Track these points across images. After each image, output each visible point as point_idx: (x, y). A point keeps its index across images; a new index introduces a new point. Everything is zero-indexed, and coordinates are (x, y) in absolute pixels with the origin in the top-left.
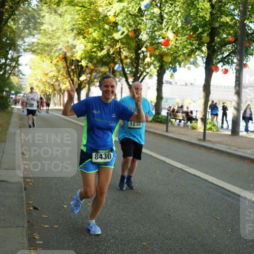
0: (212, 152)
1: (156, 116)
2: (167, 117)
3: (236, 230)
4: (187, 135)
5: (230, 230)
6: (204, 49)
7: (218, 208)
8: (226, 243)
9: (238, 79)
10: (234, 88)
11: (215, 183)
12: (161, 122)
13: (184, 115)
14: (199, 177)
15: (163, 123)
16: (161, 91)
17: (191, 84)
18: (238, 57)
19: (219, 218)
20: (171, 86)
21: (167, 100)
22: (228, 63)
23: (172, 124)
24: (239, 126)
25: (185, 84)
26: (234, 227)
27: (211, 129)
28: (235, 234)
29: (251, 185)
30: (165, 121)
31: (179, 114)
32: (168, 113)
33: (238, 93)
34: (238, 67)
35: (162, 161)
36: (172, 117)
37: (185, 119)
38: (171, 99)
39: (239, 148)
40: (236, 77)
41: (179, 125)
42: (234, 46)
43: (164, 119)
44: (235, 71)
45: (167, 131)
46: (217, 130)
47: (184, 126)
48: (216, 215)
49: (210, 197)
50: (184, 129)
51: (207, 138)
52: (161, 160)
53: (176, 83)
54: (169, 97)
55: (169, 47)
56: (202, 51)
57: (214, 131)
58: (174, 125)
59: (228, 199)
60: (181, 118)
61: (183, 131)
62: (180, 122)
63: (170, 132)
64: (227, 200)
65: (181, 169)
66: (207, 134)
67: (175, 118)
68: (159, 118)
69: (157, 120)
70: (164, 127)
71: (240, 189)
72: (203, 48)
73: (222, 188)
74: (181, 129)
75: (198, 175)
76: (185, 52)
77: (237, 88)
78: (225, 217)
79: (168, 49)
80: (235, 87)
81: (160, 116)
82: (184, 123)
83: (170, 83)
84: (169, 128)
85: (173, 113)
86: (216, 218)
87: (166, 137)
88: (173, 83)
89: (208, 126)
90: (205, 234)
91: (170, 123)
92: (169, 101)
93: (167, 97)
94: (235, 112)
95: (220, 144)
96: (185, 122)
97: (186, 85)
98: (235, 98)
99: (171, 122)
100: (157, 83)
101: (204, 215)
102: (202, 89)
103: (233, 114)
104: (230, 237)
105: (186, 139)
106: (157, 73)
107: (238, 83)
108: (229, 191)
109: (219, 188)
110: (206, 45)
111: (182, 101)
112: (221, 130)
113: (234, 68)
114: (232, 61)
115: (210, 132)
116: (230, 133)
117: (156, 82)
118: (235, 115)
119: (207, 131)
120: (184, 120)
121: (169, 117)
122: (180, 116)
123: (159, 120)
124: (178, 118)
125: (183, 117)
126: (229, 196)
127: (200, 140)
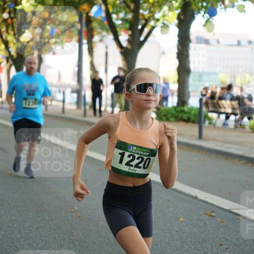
1: (178, 109)
2: (201, 108)
4: (241, 144)
12: (188, 121)
13: (235, 103)
15: (194, 122)
16: (187, 56)
17: (250, 42)
20: (209, 47)
21: (201, 75)
23: (210, 123)
25: (236, 43)
30: (197, 119)
31: (223, 102)
32: (201, 100)
35: (191, 196)
36: (211, 109)
37: (238, 112)
38: (209, 74)
41: (225, 124)
43: (195, 115)
45: (200, 136)
47: (236, 127)
50: (235, 133)
52: (188, 195)
53: (218, 41)
54: (206, 70)
58: (215, 125)
60: (229, 111)
61: (233, 136)
62: (227, 117)
63: (205, 140)
65: (229, 211)
67: (217, 110)
68: (183, 111)
69: (181, 115)
70: (193, 129)
74: (228, 133)
81: (186, 109)
82: (236, 121)
83: (207, 42)
84: (205, 132)
85: (212, 101)
87: (200, 149)
88: (212, 42)
91: (207, 122)
92: (205, 78)
93: (201, 71)
96: (238, 117)
97: (239, 43)
99: (210, 119)
100: (179, 41)
105: (240, 153)
111: (231, 77)
120: (236, 115)
121: (204, 109)
122: (227, 105)
123: (185, 117)
124: (223, 110)
125: (233, 108)
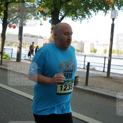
3: (15, 113)
5: (12, 114)
7: (6, 102)
9: (20, 31)
11: (6, 88)
19: (6, 108)
24: (21, 57)
26: (14, 111)
27: (5, 58)
28: (14, 115)
29: (25, 88)
33: (21, 39)
40: (19, 30)
44: (19, 27)
46: (9, 59)
48: (5, 106)
49: (2, 96)
51: (3, 63)
56: (1, 15)
57: (7, 59)
64: (11, 97)
66: (3, 61)
71: (19, 91)
72: (2, 13)
73: (10, 91)
77: (20, 36)
78: (10, 107)
80: (19, 35)
86: (4, 108)
89: (4, 57)
94: (19, 49)
98: (19, 42)
103: (18, 50)
104: (12, 117)
107: (20, 33)
108: (13, 92)
109: (8, 91)
110: (3, 11)
112: (11, 59)
113: (18, 25)
115: (5, 60)
116: (16, 61)
119: (3, 60)
126: (13, 95)
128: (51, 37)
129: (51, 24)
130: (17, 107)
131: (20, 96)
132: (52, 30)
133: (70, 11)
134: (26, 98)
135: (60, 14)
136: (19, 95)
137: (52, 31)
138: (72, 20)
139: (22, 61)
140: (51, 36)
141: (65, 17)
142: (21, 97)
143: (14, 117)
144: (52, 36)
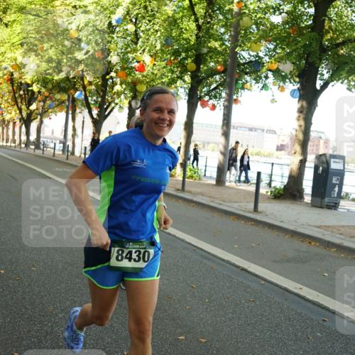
0: (192, 205)
3: (214, 300)
5: (207, 301)
6: (187, 78)
7: (195, 274)
8: (202, 316)
9: (226, 117)
10: (220, 127)
11: (193, 243)
14: (174, 236)
18: (227, 91)
19: (195, 286)
22: (215, 97)
26: (213, 296)
27: (191, 177)
28: (212, 305)
29: (236, 246)
33: (226, 135)
34: (226, 103)
39: (224, 201)
40: (224, 114)
42: (223, 77)
44: (223, 108)
46: (199, 179)
48: (192, 283)
49: (186, 260)
51: (187, 188)
55: (145, 73)
56: (184, 81)
57: (195, 180)
59: (208, 263)
64: (206, 264)
66: (186, 183)
71: (222, 251)
73: (201, 249)
75: (173, 233)
76: (163, 80)
77: (225, 128)
78: (202, 284)
79: (143, 76)
80: (223, 125)
86: (191, 286)
89: (188, 173)
90: (178, 306)
94: (221, 157)
95: (202, 195)
98: (222, 140)
101: (177, 282)
102: (183, 127)
103: (219, 160)
104: (207, 309)
106: (128, 105)
107: (225, 122)
108: (209, 253)
109: (197, 250)
110: (189, 73)
112: (203, 179)
113: (222, 104)
114: (220, 94)
115: (191, 180)
116: (214, 182)
117: (127, 116)
118: (222, 160)
119: (187, 180)
126: (209, 259)
127: (178, 190)
128: (296, 130)
129: (298, 99)
130: (217, 286)
131: (225, 263)
132: (301, 115)
133: (343, 70)
134: (238, 267)
135: (319, 76)
136: (223, 260)
137: (299, 117)
138: (347, 89)
139: (227, 184)
140: (297, 128)
141: (331, 84)
142: (228, 265)
143: (213, 309)
144: (301, 126)
